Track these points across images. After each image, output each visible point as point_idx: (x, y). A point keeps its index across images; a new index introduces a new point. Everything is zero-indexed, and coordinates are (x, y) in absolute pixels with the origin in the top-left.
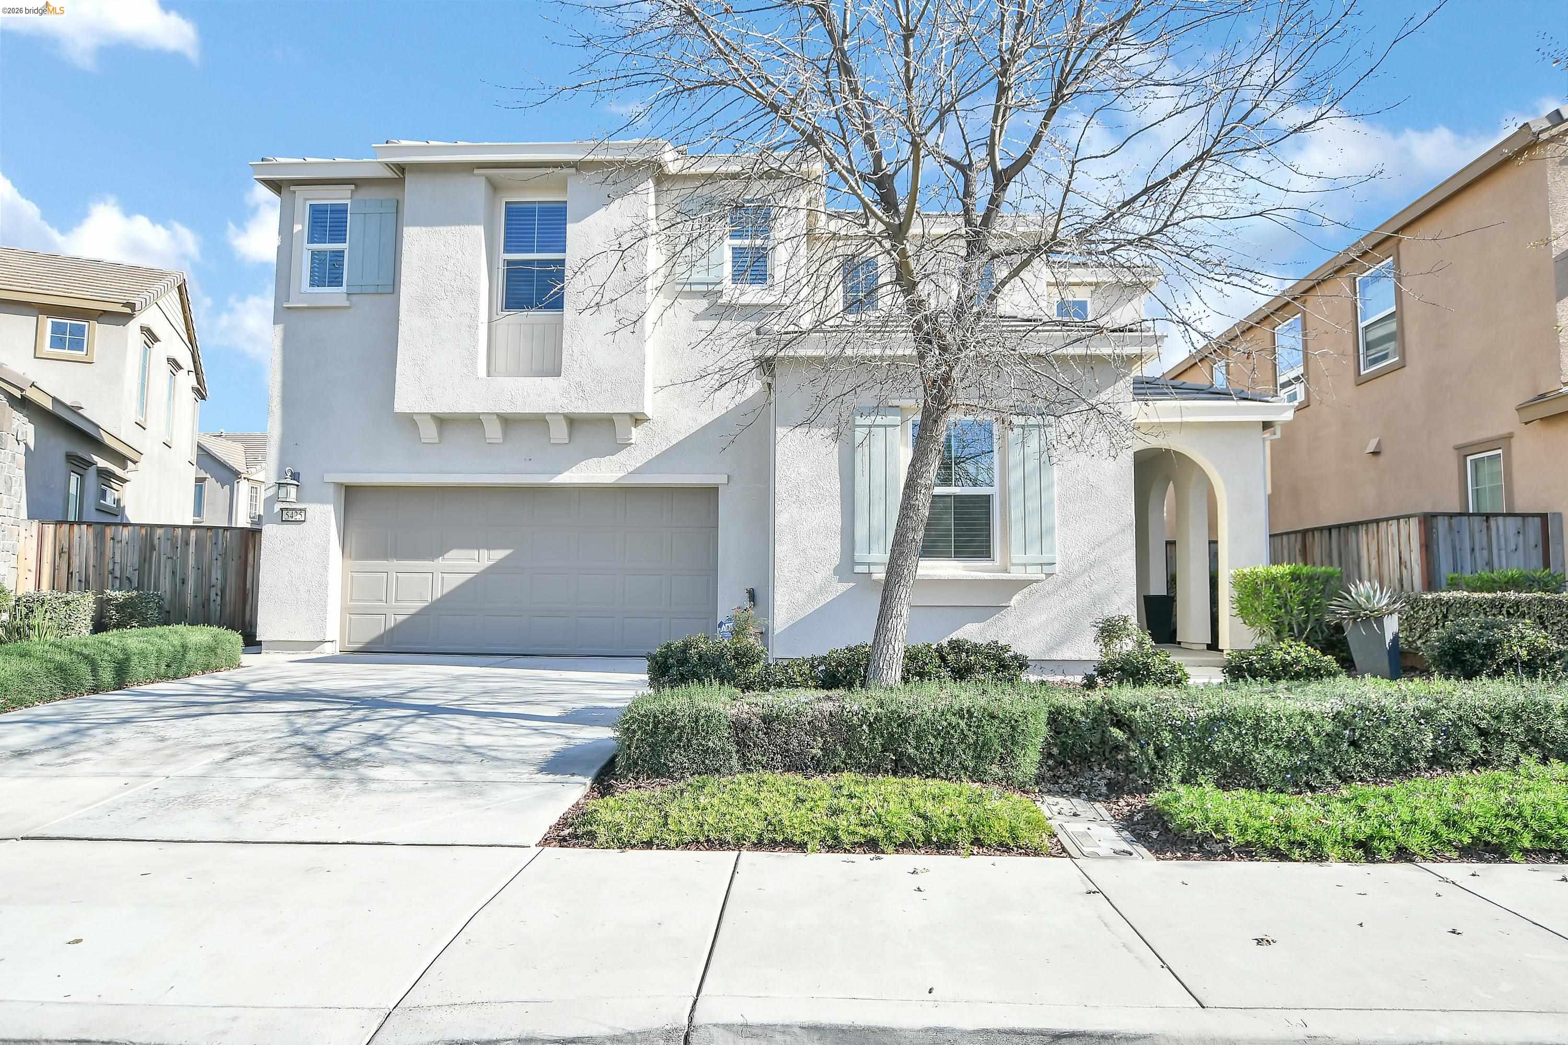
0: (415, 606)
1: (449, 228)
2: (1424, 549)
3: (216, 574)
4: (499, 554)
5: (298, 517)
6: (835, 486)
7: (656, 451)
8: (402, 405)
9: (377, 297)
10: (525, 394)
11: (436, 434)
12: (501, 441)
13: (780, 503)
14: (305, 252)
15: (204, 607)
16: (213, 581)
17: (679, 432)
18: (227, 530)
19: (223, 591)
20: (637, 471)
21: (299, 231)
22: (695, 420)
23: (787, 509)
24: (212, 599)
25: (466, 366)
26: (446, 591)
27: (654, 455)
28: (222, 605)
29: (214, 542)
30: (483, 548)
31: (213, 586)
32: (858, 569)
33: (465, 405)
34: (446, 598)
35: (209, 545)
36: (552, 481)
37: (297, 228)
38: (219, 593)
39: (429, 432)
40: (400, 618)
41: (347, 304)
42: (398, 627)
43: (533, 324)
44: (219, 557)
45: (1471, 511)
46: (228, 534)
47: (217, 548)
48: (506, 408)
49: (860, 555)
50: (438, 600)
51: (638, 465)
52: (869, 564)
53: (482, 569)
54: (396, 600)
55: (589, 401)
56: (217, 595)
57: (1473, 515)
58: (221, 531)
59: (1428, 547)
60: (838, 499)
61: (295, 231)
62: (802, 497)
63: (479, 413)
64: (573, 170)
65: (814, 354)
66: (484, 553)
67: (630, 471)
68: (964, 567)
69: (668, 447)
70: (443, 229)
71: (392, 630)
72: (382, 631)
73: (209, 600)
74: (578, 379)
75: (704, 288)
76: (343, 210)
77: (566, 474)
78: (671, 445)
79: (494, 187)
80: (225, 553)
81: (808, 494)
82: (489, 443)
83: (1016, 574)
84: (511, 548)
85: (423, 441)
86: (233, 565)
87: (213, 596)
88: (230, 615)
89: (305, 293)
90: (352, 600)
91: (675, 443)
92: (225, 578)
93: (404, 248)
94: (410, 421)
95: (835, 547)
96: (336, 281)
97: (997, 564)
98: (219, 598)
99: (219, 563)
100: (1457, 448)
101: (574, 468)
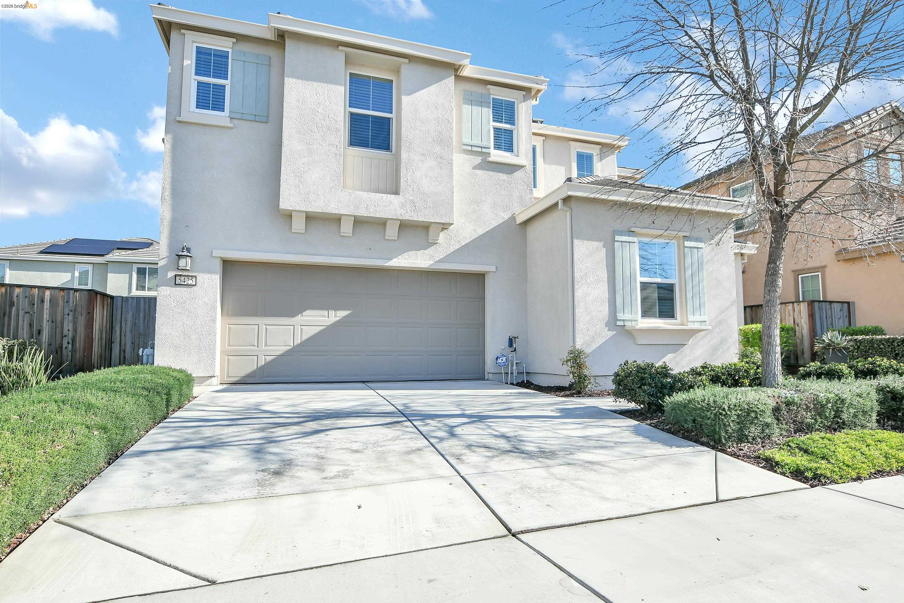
0: (281, 349)
1: (319, 84)
2: (811, 317)
3: (68, 326)
4: (342, 314)
5: (190, 282)
6: (604, 275)
7: (452, 250)
8: (285, 204)
9: (254, 124)
10: (376, 204)
11: (303, 226)
12: (351, 235)
13: (577, 283)
14: (193, 81)
15: (57, 353)
16: (65, 332)
17: (466, 238)
18: (77, 291)
19: (74, 340)
20: (441, 261)
21: (188, 65)
22: (475, 231)
23: (581, 287)
24: (64, 347)
25: (334, 181)
26: (305, 338)
27: (451, 252)
28: (74, 351)
29: (65, 300)
30: (331, 309)
31: (65, 336)
32: (619, 323)
33: (333, 208)
34: (303, 344)
35: (61, 303)
36: (386, 264)
37: (186, 62)
38: (70, 342)
39: (299, 224)
40: (269, 358)
41: (231, 125)
42: (268, 365)
43: (371, 158)
44: (71, 313)
45: (822, 300)
46: (77, 294)
47: (69, 305)
48: (362, 212)
49: (620, 316)
50: (298, 345)
51: (441, 257)
52: (624, 320)
53: (331, 323)
54: (266, 345)
55: (419, 213)
56: (68, 343)
57: (822, 301)
58: (72, 292)
59: (812, 316)
60: (606, 283)
61: (185, 64)
62: (588, 281)
63: (342, 215)
64: (407, 61)
65: (590, 196)
66: (332, 313)
67: (436, 260)
68: (664, 323)
69: (459, 247)
70: (316, 84)
71: (263, 367)
72: (255, 367)
73: (61, 347)
74: (411, 198)
75: (479, 150)
76: (225, 56)
77: (394, 260)
78: (461, 245)
79: (348, 61)
80: (75, 310)
81: (591, 279)
82: (342, 236)
83: (691, 326)
84: (349, 310)
85: (293, 231)
86: (82, 320)
87: (65, 344)
88: (79, 359)
89: (193, 112)
90: (229, 345)
91: (463, 244)
92: (75, 330)
93: (285, 92)
94: (288, 216)
95: (605, 309)
96: (219, 106)
97: (679, 321)
98: (70, 346)
99: (71, 318)
100: (793, 271)
101: (400, 256)
